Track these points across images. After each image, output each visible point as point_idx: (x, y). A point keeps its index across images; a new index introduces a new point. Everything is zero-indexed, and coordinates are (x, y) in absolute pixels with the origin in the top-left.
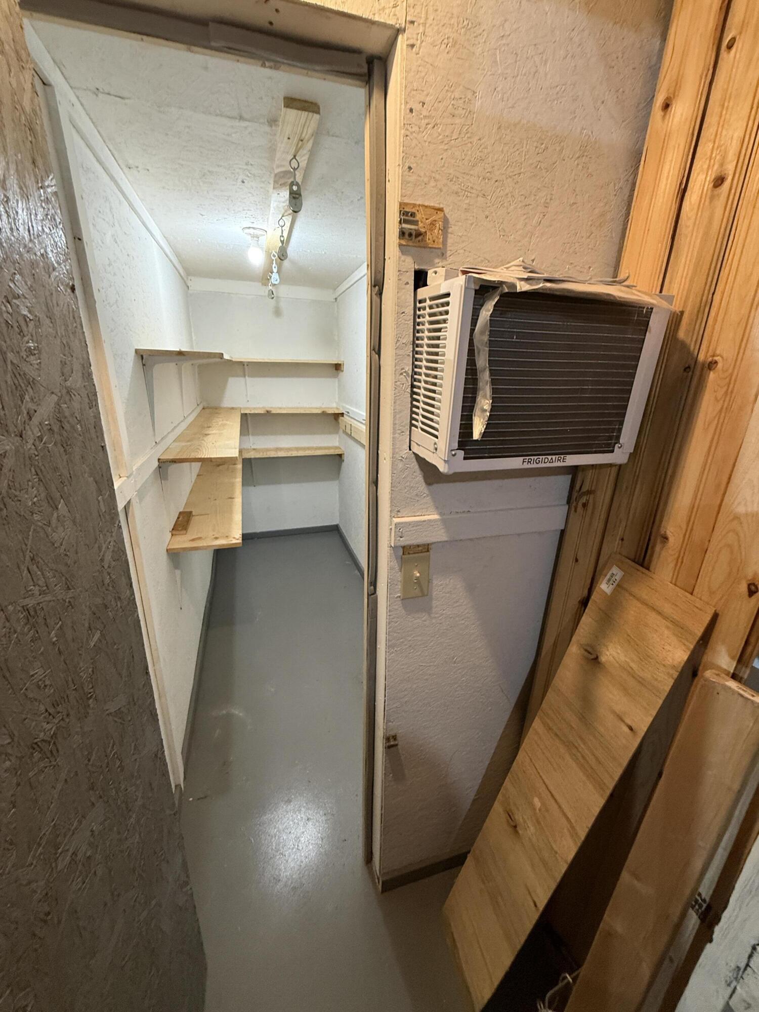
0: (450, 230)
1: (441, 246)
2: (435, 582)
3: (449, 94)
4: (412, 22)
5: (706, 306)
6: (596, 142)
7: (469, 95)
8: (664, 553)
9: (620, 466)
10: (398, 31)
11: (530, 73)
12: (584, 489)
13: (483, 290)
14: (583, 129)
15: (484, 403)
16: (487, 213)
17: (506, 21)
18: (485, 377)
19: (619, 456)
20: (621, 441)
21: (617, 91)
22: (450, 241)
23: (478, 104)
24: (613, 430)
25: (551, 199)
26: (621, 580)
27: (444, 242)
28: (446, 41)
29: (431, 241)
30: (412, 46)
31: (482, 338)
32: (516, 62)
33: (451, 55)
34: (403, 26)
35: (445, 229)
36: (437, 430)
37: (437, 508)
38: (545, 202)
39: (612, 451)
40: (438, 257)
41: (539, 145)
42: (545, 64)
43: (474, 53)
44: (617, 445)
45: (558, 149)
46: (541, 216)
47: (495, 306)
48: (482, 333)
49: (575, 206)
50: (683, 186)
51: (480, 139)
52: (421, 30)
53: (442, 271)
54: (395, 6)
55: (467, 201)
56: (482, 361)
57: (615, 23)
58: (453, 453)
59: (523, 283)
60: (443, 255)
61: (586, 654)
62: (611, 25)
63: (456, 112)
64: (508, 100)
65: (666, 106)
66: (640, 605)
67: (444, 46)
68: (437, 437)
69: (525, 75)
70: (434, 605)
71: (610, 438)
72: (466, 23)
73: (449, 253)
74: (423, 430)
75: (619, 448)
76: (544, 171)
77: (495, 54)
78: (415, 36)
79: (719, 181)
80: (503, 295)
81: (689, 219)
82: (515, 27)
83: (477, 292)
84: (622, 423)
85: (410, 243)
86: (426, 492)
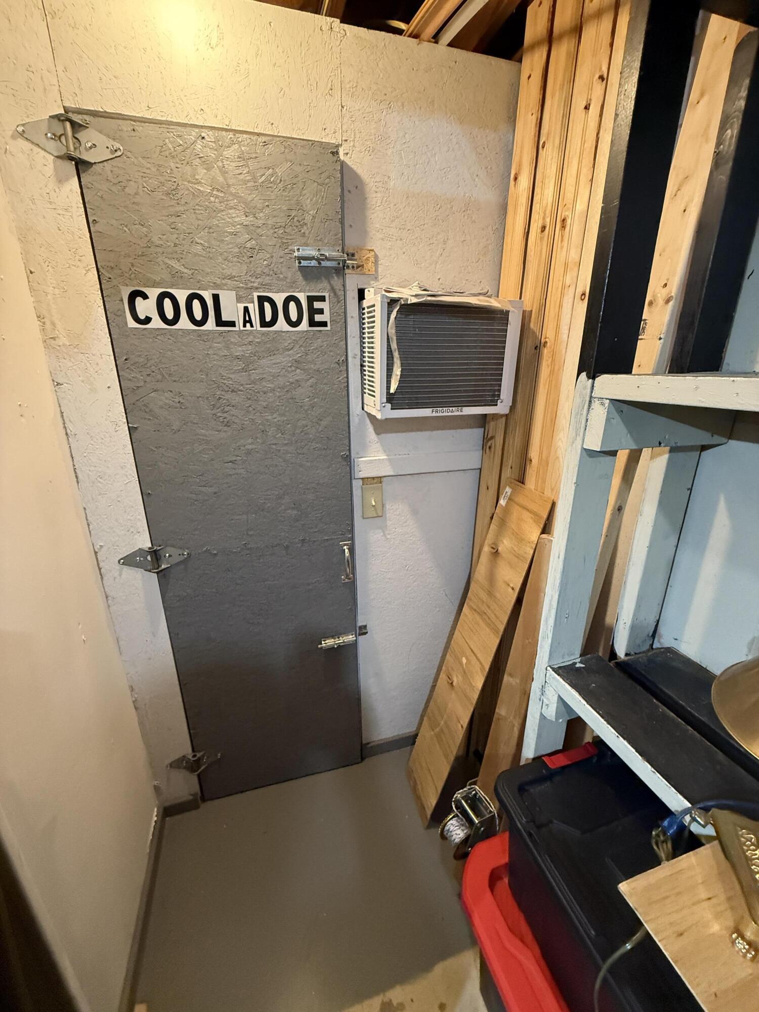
0: (380, 262)
1: (374, 273)
2: (388, 506)
3: (373, 179)
4: (346, 140)
5: (543, 306)
6: (475, 201)
7: (386, 179)
8: (531, 471)
9: (506, 415)
10: (338, 146)
11: (425, 163)
12: (489, 436)
13: (392, 302)
14: (465, 193)
15: (397, 371)
16: (404, 250)
17: (406, 133)
18: (396, 355)
19: (502, 407)
20: (501, 397)
21: (486, 168)
22: (380, 270)
23: (392, 183)
24: (495, 391)
25: (447, 239)
26: (511, 495)
27: (376, 271)
28: (368, 149)
29: (367, 270)
30: (347, 154)
31: (392, 331)
32: (415, 157)
33: (372, 157)
34: (340, 143)
35: (376, 262)
36: (374, 392)
37: (385, 451)
38: (444, 241)
39: (497, 405)
40: (373, 280)
41: (436, 205)
42: (435, 157)
43: (387, 154)
44: (499, 401)
45: (449, 207)
46: (442, 250)
47: (397, 312)
48: (392, 328)
49: (464, 242)
50: (526, 231)
51: (395, 205)
52: (352, 144)
53: (372, 290)
54: (335, 133)
55: (390, 244)
56: (394, 346)
57: (479, 128)
58: (383, 405)
59: (413, 298)
60: (376, 279)
61: (492, 550)
62: (477, 129)
63: (377, 190)
64: (412, 180)
65: (516, 179)
66: (520, 509)
67: (367, 152)
68: (374, 396)
69: (422, 164)
70: (388, 525)
71: (494, 396)
72: (380, 138)
73: (380, 277)
74: (369, 394)
75: (501, 402)
76: (441, 221)
77: (401, 153)
78: (348, 148)
79: (543, 228)
80: (402, 306)
81: (531, 251)
82: (412, 136)
83: (389, 304)
84: (500, 385)
85: (353, 272)
86: (376, 439)
